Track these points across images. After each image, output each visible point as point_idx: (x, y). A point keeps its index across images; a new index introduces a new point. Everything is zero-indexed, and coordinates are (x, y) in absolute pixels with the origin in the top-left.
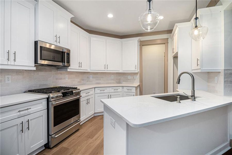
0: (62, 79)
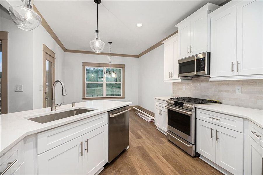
0: (228, 92)
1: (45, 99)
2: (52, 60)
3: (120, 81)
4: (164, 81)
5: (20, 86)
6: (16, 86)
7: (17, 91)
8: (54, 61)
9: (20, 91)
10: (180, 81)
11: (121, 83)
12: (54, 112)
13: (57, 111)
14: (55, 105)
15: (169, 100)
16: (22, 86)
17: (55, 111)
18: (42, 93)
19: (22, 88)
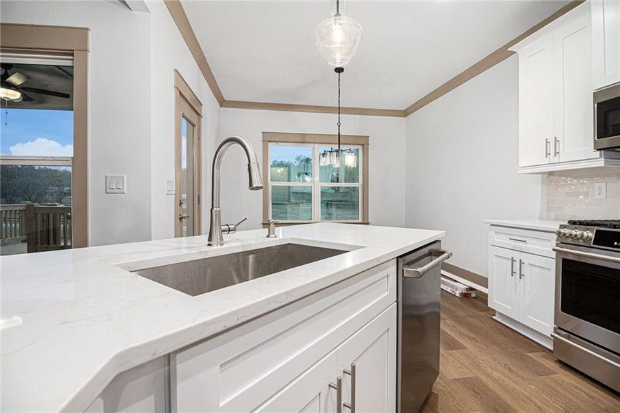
1: (180, 218)
2: (194, 119)
3: (354, 180)
4: (519, 172)
5: (119, 177)
6: (108, 179)
7: (110, 191)
8: (199, 122)
9: (117, 191)
10: (601, 163)
11: (359, 185)
12: (216, 250)
13: (225, 246)
14: (220, 225)
15: (562, 227)
16: (123, 178)
17: (219, 247)
18: (171, 201)
19: (123, 186)
